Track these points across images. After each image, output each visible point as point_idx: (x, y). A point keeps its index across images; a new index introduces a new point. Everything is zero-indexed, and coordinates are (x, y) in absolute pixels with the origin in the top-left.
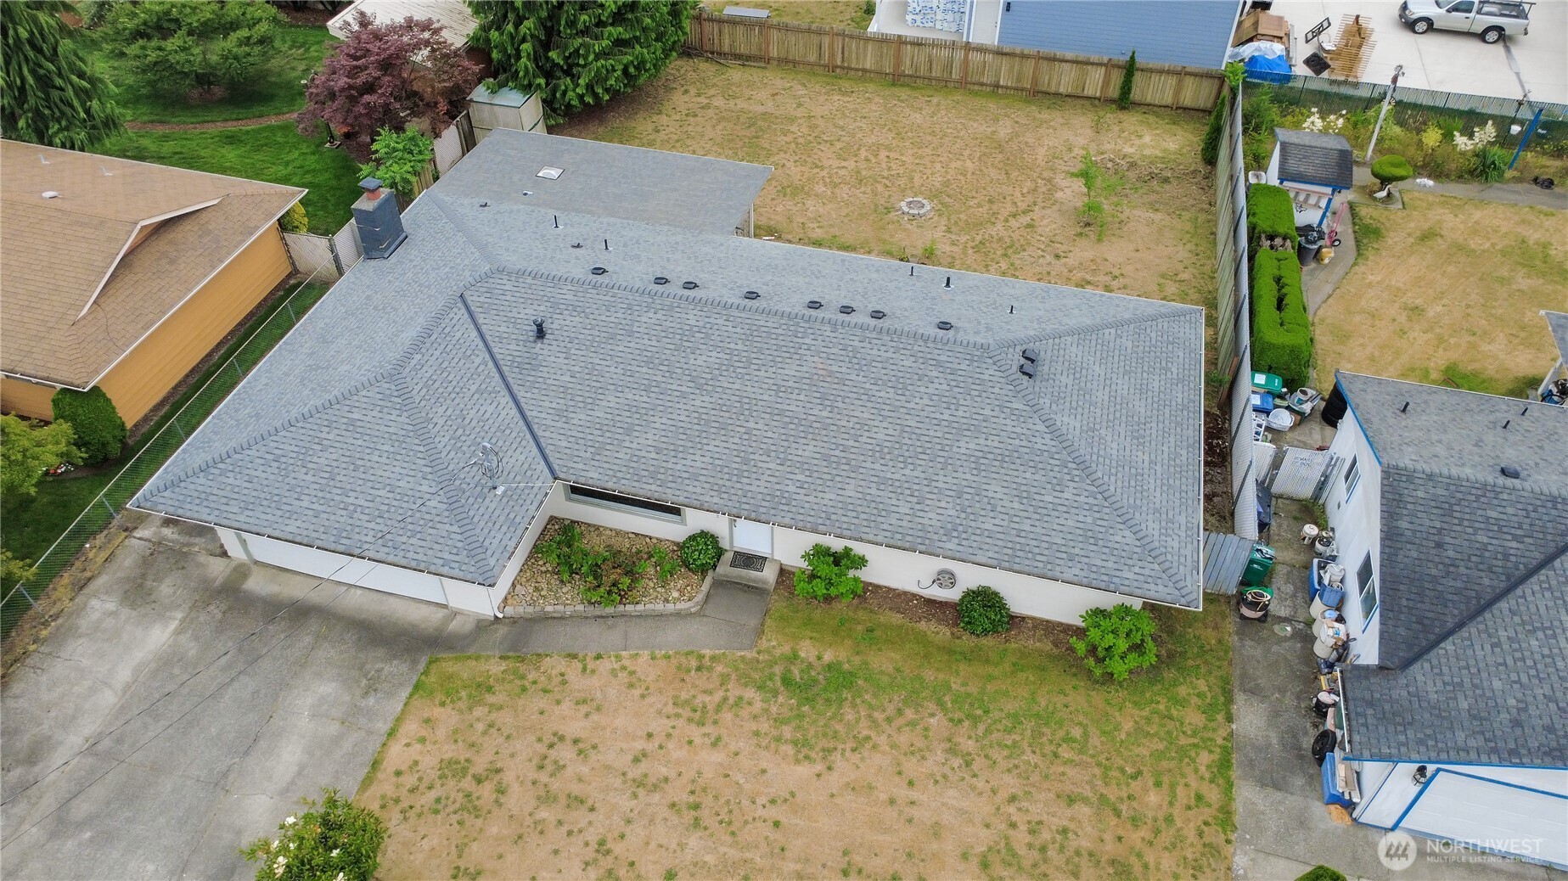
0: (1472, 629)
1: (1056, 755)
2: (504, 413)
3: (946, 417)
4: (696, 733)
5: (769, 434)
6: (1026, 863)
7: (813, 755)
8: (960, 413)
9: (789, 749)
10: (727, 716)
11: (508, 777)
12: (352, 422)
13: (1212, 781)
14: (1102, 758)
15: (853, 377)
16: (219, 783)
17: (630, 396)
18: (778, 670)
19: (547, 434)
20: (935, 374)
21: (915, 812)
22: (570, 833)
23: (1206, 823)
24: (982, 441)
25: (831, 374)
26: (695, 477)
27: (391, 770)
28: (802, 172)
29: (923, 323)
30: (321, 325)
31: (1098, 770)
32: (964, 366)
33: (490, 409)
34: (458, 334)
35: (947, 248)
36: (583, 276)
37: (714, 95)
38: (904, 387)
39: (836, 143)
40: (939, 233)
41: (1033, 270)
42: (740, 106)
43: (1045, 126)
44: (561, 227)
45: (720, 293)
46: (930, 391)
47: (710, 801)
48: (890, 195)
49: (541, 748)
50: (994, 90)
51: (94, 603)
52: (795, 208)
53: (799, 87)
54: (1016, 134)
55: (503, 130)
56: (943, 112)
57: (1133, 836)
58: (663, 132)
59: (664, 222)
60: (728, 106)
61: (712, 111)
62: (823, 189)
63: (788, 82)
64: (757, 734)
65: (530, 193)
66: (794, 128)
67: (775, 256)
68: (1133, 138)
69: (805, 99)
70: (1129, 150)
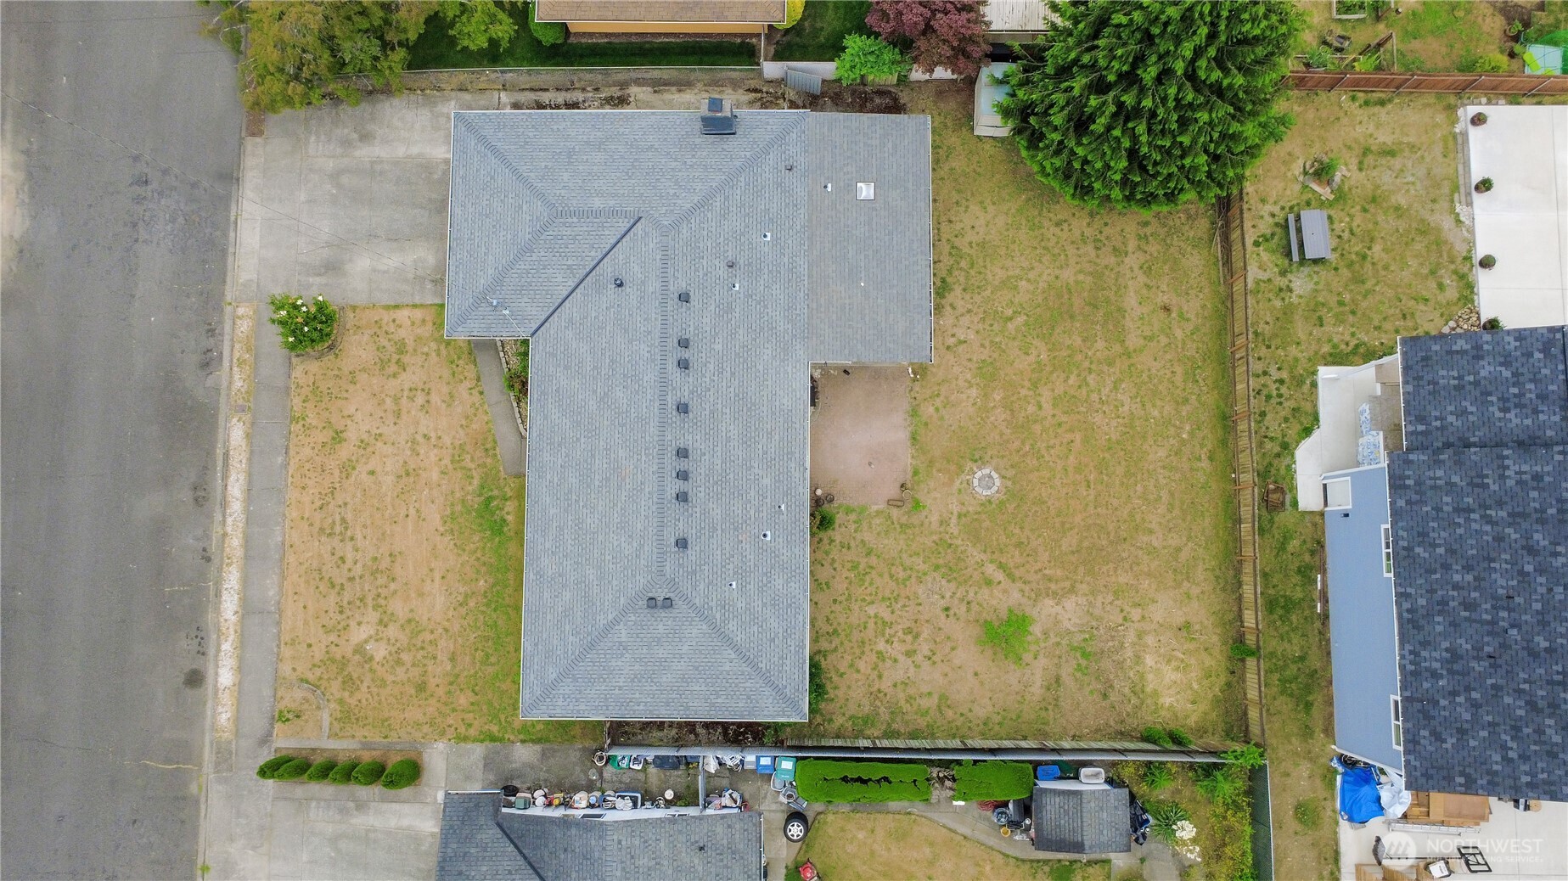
0: (522, 862)
1: (476, 650)
2: (561, 288)
3: (607, 557)
4: (447, 461)
5: (579, 453)
6: (414, 641)
7: (448, 524)
8: (611, 566)
9: (448, 512)
10: (459, 474)
11: (403, 376)
12: (520, 207)
13: (481, 732)
14: (480, 674)
15: (624, 494)
16: (372, 236)
17: (589, 359)
18: (496, 493)
19: (556, 319)
20: (635, 545)
21: (429, 581)
22: (381, 418)
23: (456, 729)
24: (595, 583)
25: (623, 479)
26: (546, 418)
27: (394, 316)
28: (1022, 372)
29: (681, 528)
30: (621, 130)
31: (472, 672)
32: (642, 561)
33: (560, 279)
34: (607, 232)
35: (935, 518)
36: (675, 288)
37: (1146, 252)
38: (623, 528)
39: (1084, 390)
40: (955, 509)
41: (920, 592)
42: (1130, 283)
43: (1179, 577)
44: (768, 239)
45: (682, 383)
46: (623, 544)
47: (412, 480)
48: (1003, 457)
49: (421, 386)
50: (1239, 521)
51: (453, 103)
52: (961, 383)
53: (1190, 327)
54: (1152, 551)
55: (925, 123)
56: (1177, 476)
57: (441, 691)
58: (1057, 230)
59: (814, 306)
60: (1128, 272)
61: (1113, 260)
62: (998, 398)
63: (1197, 314)
64: (453, 492)
65: (829, 189)
66: (1100, 344)
67: (777, 403)
68: (1174, 664)
69: (1164, 340)
70: (1149, 660)
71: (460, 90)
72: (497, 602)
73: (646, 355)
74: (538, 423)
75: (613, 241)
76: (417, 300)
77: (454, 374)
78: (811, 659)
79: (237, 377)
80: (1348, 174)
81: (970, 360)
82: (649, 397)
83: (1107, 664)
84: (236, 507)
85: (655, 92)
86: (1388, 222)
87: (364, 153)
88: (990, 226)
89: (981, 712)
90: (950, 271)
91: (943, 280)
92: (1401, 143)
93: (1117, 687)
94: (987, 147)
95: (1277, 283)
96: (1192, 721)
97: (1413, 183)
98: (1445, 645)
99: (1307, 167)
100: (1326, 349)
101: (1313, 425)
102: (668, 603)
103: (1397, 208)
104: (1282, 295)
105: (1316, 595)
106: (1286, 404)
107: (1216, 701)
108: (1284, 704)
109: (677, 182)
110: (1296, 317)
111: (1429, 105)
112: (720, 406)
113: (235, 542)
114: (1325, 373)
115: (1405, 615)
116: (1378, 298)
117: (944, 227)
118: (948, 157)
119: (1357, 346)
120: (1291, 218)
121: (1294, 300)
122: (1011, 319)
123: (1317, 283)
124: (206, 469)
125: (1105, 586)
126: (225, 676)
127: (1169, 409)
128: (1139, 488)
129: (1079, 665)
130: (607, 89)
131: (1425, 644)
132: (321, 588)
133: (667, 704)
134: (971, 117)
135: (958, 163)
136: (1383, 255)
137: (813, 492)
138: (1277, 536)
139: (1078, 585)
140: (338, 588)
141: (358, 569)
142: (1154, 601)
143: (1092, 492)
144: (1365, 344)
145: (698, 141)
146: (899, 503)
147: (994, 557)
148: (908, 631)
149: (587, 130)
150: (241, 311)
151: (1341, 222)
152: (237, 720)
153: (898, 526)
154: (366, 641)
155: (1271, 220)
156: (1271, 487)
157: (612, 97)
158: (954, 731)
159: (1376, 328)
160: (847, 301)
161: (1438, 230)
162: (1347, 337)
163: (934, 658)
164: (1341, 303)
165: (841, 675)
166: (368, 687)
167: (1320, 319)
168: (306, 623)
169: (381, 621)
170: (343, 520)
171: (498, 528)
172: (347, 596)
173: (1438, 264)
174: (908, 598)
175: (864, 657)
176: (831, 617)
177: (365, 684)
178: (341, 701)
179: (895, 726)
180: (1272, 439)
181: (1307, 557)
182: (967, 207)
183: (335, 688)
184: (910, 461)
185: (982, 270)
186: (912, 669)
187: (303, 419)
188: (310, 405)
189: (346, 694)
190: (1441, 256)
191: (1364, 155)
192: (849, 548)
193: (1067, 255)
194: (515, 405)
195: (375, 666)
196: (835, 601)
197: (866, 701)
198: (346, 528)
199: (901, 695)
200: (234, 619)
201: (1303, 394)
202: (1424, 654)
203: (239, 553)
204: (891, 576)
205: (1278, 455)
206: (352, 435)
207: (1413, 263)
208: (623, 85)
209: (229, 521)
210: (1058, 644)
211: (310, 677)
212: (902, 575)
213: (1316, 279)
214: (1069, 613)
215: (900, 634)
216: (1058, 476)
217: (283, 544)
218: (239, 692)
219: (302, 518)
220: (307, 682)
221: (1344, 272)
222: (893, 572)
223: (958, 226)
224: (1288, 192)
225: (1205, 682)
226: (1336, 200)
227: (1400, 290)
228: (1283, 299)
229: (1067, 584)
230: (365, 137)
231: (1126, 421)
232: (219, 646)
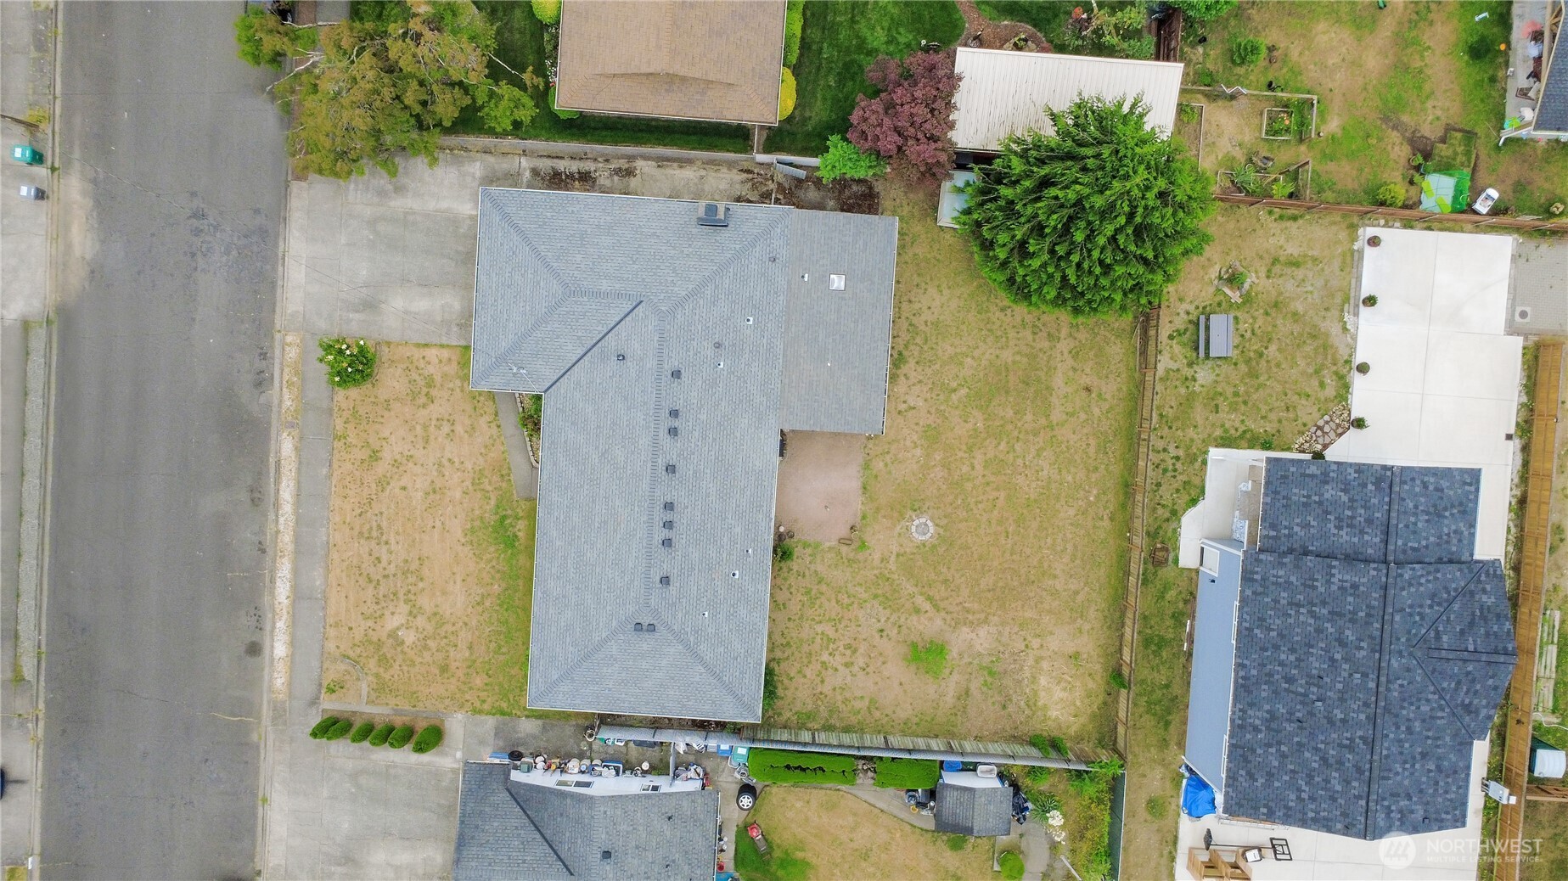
0: (527, 821)
1: (490, 641)
2: (571, 354)
3: (603, 587)
4: (468, 483)
5: (582, 497)
6: (438, 631)
7: (468, 536)
8: (606, 594)
9: (469, 526)
10: (479, 495)
11: (432, 407)
12: (539, 283)
13: (493, 707)
14: (493, 661)
15: (619, 536)
16: (404, 281)
17: (593, 419)
18: (509, 512)
19: (566, 380)
20: (626, 579)
21: (452, 583)
22: (412, 442)
23: (473, 703)
24: (592, 606)
25: (619, 524)
27: (424, 354)
28: (960, 437)
29: (666, 569)
30: (629, 216)
31: (487, 659)
32: (632, 594)
33: (570, 347)
34: (612, 312)
35: (877, 556)
36: (668, 367)
37: (1075, 339)
38: (617, 564)
39: (1011, 455)
40: (895, 549)
41: (860, 615)
42: (1059, 365)
43: (1074, 615)
44: (751, 323)
45: (671, 450)
46: (616, 578)
47: (438, 497)
48: (938, 508)
49: (446, 417)
50: (1128, 574)
51: (478, 164)
52: (908, 443)
53: (1106, 406)
54: (1055, 594)
55: (893, 225)
56: (1083, 532)
57: (460, 673)
58: (1001, 315)
59: (787, 381)
60: (1059, 355)
61: (1046, 344)
62: (938, 458)
63: (1113, 396)
64: (473, 510)
65: (806, 279)
66: (1029, 417)
67: (751, 465)
68: (1063, 684)
69: (1083, 416)
70: (1043, 681)
71: (485, 152)
72: (509, 603)
73: (642, 422)
74: (549, 467)
75: (618, 319)
76: (444, 341)
77: (475, 408)
78: (767, 666)
79: (286, 397)
80: (1256, 281)
81: (917, 424)
82: (643, 458)
83: (1008, 682)
84: (287, 508)
85: (659, 166)
86: (1285, 326)
87: (398, 204)
88: (945, 308)
89: (902, 715)
90: (906, 347)
91: (900, 354)
92: (1305, 256)
93: (1014, 700)
94: (947, 236)
95: (1184, 373)
96: (1072, 731)
97: (1311, 292)
98: (1267, 707)
99: (1222, 273)
100: (1218, 432)
101: (1199, 497)
102: (652, 628)
103: (1295, 314)
104: (1187, 384)
105: (1185, 636)
106: (1180, 478)
107: (1093, 717)
108: (1148, 721)
109: (674, 271)
110: (1197, 404)
111: (1335, 223)
112: (702, 467)
113: (286, 539)
114: (1215, 453)
115: (1240, 681)
116: (1268, 391)
117: (905, 306)
118: (913, 243)
119: (1245, 432)
120: (1202, 318)
121: (1197, 389)
122: (955, 390)
123: (1218, 375)
124: (260, 474)
125: (1013, 619)
126: (279, 648)
127: (1081, 475)
128: (1049, 540)
129: (986, 681)
130: (616, 161)
131: (1251, 705)
132: (360, 583)
133: (647, 703)
134: (935, 208)
135: (921, 250)
136: (1277, 353)
137: (777, 528)
138: (1158, 586)
139: (991, 617)
140: (374, 583)
141: (392, 569)
142: (1051, 633)
143: (1010, 541)
144: (1252, 431)
145: (694, 231)
146: (849, 542)
147: (924, 590)
148: (848, 647)
149: (598, 214)
150: (289, 339)
151: (1245, 323)
152: (290, 684)
153: (845, 560)
154: (398, 629)
155: (1185, 317)
156: (1159, 546)
157: (620, 169)
158: (880, 728)
159: (1262, 418)
160: (815, 379)
161: (1327, 335)
162: (1237, 424)
163: (868, 670)
164: (1236, 394)
165: (791, 679)
166: (400, 666)
167: (1217, 406)
168: (348, 610)
169: (410, 613)
170: (379, 527)
171: (510, 542)
172: (382, 590)
173: (1323, 365)
174: (850, 620)
175: (810, 666)
176: (786, 632)
177: (398, 663)
178: (377, 676)
179: (832, 721)
180: (1163, 506)
181: (1181, 605)
182: (926, 289)
183: (372, 663)
184: (860, 507)
185: (934, 346)
186: (849, 678)
187: (345, 438)
188: (350, 426)
189: (382, 670)
190: (1326, 358)
191: (1273, 264)
192: (804, 576)
193: (1007, 338)
194: (528, 439)
195: (406, 649)
196: (790, 619)
197: (809, 701)
198: (382, 534)
199: (839, 698)
200: (286, 602)
201: (1195, 470)
202: (1250, 712)
203: (290, 547)
204: (838, 602)
205: (1168, 520)
206: (386, 454)
207: (1302, 363)
208: (631, 158)
209: (282, 520)
210: (971, 663)
211: (351, 654)
212: (846, 601)
213: (1217, 372)
214: (981, 639)
215: (841, 648)
216: (983, 526)
217: (328, 543)
218: (292, 662)
219: (344, 523)
220: (348, 658)
221: (1243, 368)
222: (839, 598)
223: (916, 306)
224: (1203, 294)
225: (1087, 701)
226: (1244, 303)
227: (1287, 386)
228: (1188, 387)
229: (982, 616)
230: (399, 190)
231: (1044, 484)
232: (274, 623)
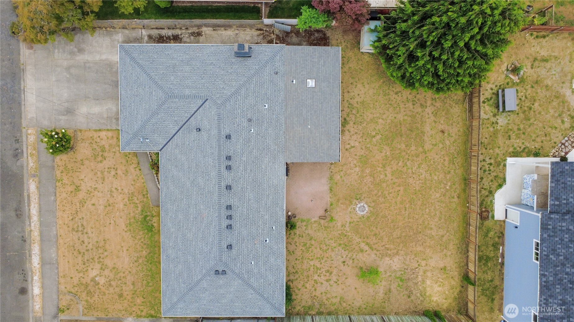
1: (143, 280)
2: (172, 130)
3: (197, 252)
4: (126, 200)
5: (183, 205)
6: (116, 277)
7: (128, 227)
8: (199, 256)
9: (128, 222)
10: (132, 205)
11: (105, 162)
12: (152, 93)
13: (147, 314)
14: (145, 290)
15: (203, 225)
16: (86, 98)
17: (186, 163)
18: (149, 214)
19: (171, 144)
20: (209, 248)
21: (121, 252)
22: (96, 180)
23: (136, 312)
24: (192, 262)
25: (203, 218)
26: (168, 188)
27: (99, 135)
28: (378, 161)
29: (229, 241)
30: (198, 55)
31: (142, 289)
32: (212, 255)
33: (171, 126)
34: (192, 106)
35: (339, 224)
36: (223, 134)
37: (435, 106)
38: (203, 240)
39: (405, 168)
40: (348, 220)
41: (333, 255)
42: (427, 120)
43: (442, 248)
44: (267, 107)
45: (228, 178)
46: (203, 247)
47: (111, 208)
48: (369, 197)
49: (113, 166)
50: (468, 224)
51: (120, 34)
52: (352, 165)
53: (452, 139)
54: (431, 237)
55: (338, 51)
56: (444, 205)
57: (129, 297)
58: (396, 96)
59: (288, 137)
60: (427, 115)
61: (420, 110)
62: (368, 172)
63: (456, 134)
64: (130, 214)
65: (294, 83)
66: (413, 148)
67: (271, 182)
68: (439, 283)
69: (441, 146)
70: (428, 282)
71: (123, 28)
72: (151, 260)
73: (212, 163)
74: (165, 190)
75: (195, 110)
76: (109, 128)
77: (127, 161)
78: (286, 283)
79: (30, 161)
80: (526, 71)
81: (356, 155)
82: (213, 183)
83: (410, 284)
84: (35, 218)
85: (214, 30)
86: (542, 93)
87: (81, 58)
88: (366, 94)
89: (357, 304)
90: (348, 115)
91: (345, 119)
92: (550, 56)
93: (414, 293)
94: (366, 57)
95: (491, 120)
96: (445, 307)
97: (555, 75)
98: (560, 297)
99: (509, 67)
100: (511, 150)
101: (503, 183)
102: (224, 272)
103: (547, 86)
104: (494, 125)
105: (499, 255)
106: (492, 174)
107: (455, 298)
108: (484, 299)
109: (224, 82)
110: (499, 135)
111: (565, 38)
112: (245, 185)
113: (36, 234)
114: (510, 161)
115: (543, 283)
116: (535, 127)
117: (346, 94)
118: (348, 62)
119: (524, 148)
120: (500, 91)
121: (499, 128)
122: (374, 137)
123: (509, 120)
124: (20, 202)
125: (411, 252)
126: (36, 290)
127: (442, 176)
128: (427, 210)
129: (399, 284)
130: (191, 29)
131: (551, 296)
132: (75, 254)
133: (225, 310)
134: (359, 43)
135: (353, 65)
136: (539, 107)
137: (287, 213)
138: (484, 230)
139: (399, 251)
140: (82, 254)
141: (90, 246)
142: (431, 258)
143: (407, 212)
144: (528, 147)
145: (233, 60)
146: (324, 218)
147: (364, 240)
148: (328, 271)
149: (181, 55)
150: (29, 131)
151: (521, 92)
152: (43, 308)
153: (323, 228)
154: (96, 277)
155: (491, 91)
156: (484, 210)
157: (194, 32)
158: (346, 312)
159: (533, 141)
160: (302, 135)
161: (564, 96)
162: (520, 145)
163: (338, 282)
164: (519, 129)
165: (299, 290)
166: (98, 295)
167: (509, 136)
168: (69, 268)
169: (101, 268)
170: (82, 225)
171: (150, 229)
172: (86, 257)
173: (562, 112)
174: (328, 258)
175: (309, 282)
176: (295, 266)
177: (97, 294)
178: (87, 301)
179: (321, 310)
180: (485, 189)
181: (497, 239)
182: (356, 85)
183: (84, 295)
184: (329, 199)
185: (362, 114)
186: (329, 287)
187: (62, 180)
188: (64, 174)
189: (89, 298)
190: (564, 108)
191: (534, 61)
192: (302, 237)
193: (400, 108)
194: (155, 175)
195: (101, 287)
196: (296, 259)
197: (309, 300)
198: (84, 229)
199: (324, 298)
200: (38, 266)
201: (500, 169)
202: (550, 300)
203: (38, 238)
204: (321, 249)
205: (487, 196)
206: (83, 187)
207: (552, 111)
208: (199, 26)
209: (32, 224)
210: (391, 276)
211: (73, 291)
212: (325, 248)
213: (508, 118)
214: (396, 263)
215: (324, 272)
216: (393, 205)
217: (57, 235)
218: (43, 297)
219: (64, 224)
220: (72, 293)
221: (522, 115)
222: (321, 247)
223: (352, 94)
224: (499, 79)
225: (451, 291)
226: (520, 82)
227: (545, 123)
228: (494, 127)
229: (395, 251)
230: (81, 51)
231: (423, 181)
232: (32, 278)
